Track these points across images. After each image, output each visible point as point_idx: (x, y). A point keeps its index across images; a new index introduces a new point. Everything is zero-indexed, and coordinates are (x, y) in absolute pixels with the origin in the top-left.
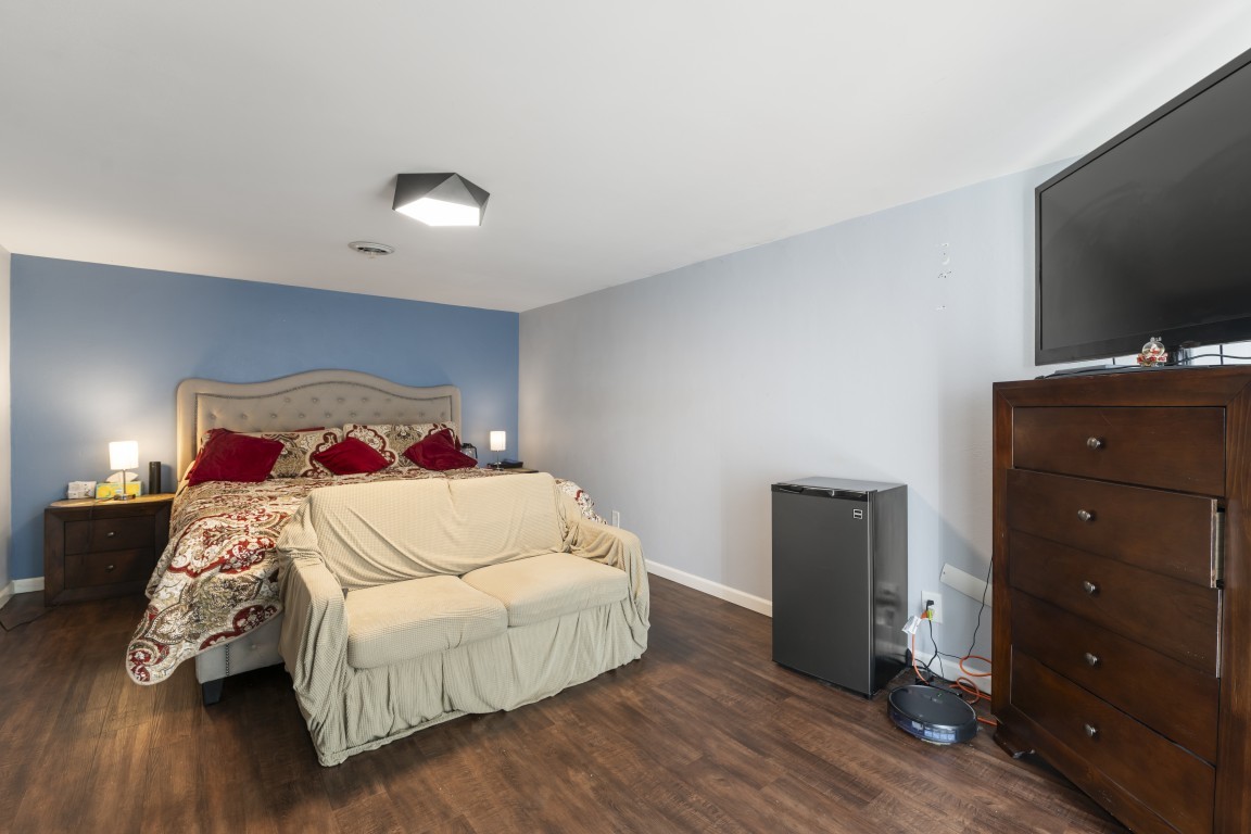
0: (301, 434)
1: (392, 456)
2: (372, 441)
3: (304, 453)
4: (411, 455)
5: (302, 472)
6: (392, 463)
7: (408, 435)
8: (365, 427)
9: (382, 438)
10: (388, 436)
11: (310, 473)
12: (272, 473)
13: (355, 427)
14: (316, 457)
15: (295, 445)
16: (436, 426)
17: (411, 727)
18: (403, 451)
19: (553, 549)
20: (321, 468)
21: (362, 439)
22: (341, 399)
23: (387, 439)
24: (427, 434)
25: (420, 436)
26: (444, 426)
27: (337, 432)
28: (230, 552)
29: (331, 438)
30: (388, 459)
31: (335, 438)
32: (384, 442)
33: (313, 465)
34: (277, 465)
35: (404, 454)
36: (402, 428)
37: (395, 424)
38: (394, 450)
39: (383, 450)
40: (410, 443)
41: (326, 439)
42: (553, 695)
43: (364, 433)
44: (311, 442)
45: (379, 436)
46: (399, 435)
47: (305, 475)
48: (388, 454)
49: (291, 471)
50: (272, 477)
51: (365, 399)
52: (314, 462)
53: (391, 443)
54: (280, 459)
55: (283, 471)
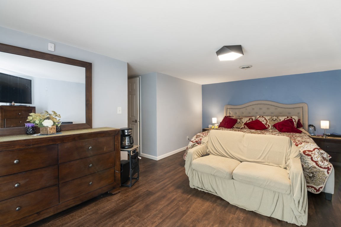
0: (244, 118)
1: (269, 126)
2: (263, 121)
3: (243, 123)
4: (275, 126)
5: (241, 127)
6: (268, 128)
7: (276, 120)
8: (263, 117)
9: (267, 120)
10: (269, 120)
11: (243, 128)
12: (234, 127)
13: (260, 117)
14: (246, 124)
15: (241, 121)
16: (288, 117)
17: (202, 189)
18: (273, 125)
19: (280, 166)
20: (246, 127)
21: (260, 120)
22: (260, 109)
23: (268, 121)
24: (283, 120)
25: (280, 120)
26: (291, 117)
27: (254, 118)
28: (198, 140)
29: (251, 120)
30: (267, 127)
31: (252, 119)
32: (267, 122)
33: (244, 126)
34: (235, 125)
35: (273, 126)
36: (275, 117)
37: (272, 116)
38: (270, 124)
39: (266, 124)
40: (276, 122)
41: (249, 120)
42: (247, 210)
43: (262, 118)
44: (245, 120)
45: (266, 120)
46: (273, 120)
47: (242, 128)
48: (267, 125)
49: (239, 127)
50: (234, 128)
51: (268, 109)
52: (245, 125)
53: (269, 122)
54: (237, 124)
55: (237, 127)
